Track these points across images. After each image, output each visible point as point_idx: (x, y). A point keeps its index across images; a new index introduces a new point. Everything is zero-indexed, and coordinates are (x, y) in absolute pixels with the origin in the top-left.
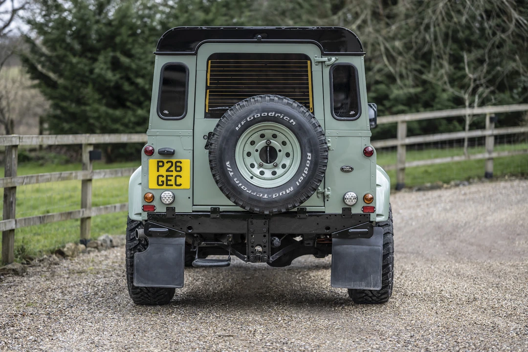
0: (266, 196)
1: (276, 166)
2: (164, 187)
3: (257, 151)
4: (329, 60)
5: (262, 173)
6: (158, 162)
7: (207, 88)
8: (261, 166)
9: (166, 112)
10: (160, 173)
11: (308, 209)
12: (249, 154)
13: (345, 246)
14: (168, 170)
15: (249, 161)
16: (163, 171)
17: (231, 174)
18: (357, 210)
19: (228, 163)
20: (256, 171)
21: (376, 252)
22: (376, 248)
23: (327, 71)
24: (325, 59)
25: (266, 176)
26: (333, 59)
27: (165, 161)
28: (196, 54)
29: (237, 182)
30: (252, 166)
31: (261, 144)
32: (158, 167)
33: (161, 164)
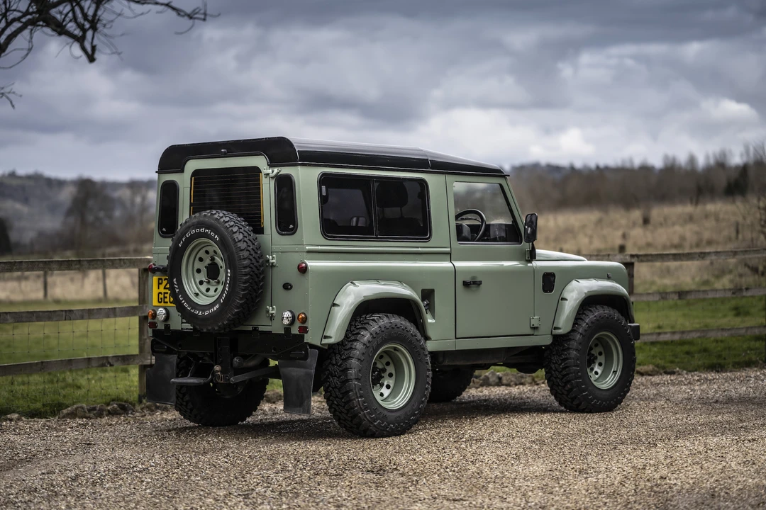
0: (200, 314)
1: (218, 283)
2: (162, 304)
3: (221, 267)
4: (273, 172)
5: (208, 290)
6: (159, 279)
7: (191, 204)
8: (208, 282)
9: (164, 230)
10: (160, 291)
11: (261, 328)
12: (199, 271)
13: (290, 368)
14: (165, 288)
15: (200, 277)
16: (162, 287)
17: (177, 291)
18: (295, 330)
19: (175, 280)
20: (203, 288)
21: (308, 375)
22: (309, 371)
23: (273, 182)
24: (270, 171)
25: (209, 293)
26: (276, 170)
27: (163, 278)
28: (182, 171)
29: (181, 299)
30: (201, 283)
31: (208, 261)
32: (159, 284)
33: (160, 281)
